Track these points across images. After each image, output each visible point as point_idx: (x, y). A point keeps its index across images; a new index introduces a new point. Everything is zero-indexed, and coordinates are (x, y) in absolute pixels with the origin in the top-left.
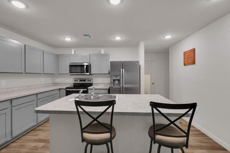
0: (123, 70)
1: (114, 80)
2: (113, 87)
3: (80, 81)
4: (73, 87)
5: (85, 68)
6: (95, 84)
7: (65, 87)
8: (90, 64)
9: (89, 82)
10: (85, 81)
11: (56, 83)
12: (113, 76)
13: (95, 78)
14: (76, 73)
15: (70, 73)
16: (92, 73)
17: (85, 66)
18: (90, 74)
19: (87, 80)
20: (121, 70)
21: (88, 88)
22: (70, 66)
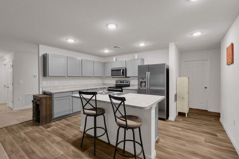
0: (149, 73)
1: (141, 82)
2: (140, 88)
3: (120, 82)
4: (115, 87)
5: (122, 72)
6: (132, 85)
7: (107, 87)
8: (126, 69)
9: (126, 84)
10: (124, 82)
11: (105, 84)
12: (140, 79)
13: (132, 80)
14: (117, 76)
15: (112, 76)
16: (127, 76)
17: (122, 70)
18: (126, 77)
19: (125, 82)
20: (147, 73)
21: (123, 88)
22: (112, 70)
